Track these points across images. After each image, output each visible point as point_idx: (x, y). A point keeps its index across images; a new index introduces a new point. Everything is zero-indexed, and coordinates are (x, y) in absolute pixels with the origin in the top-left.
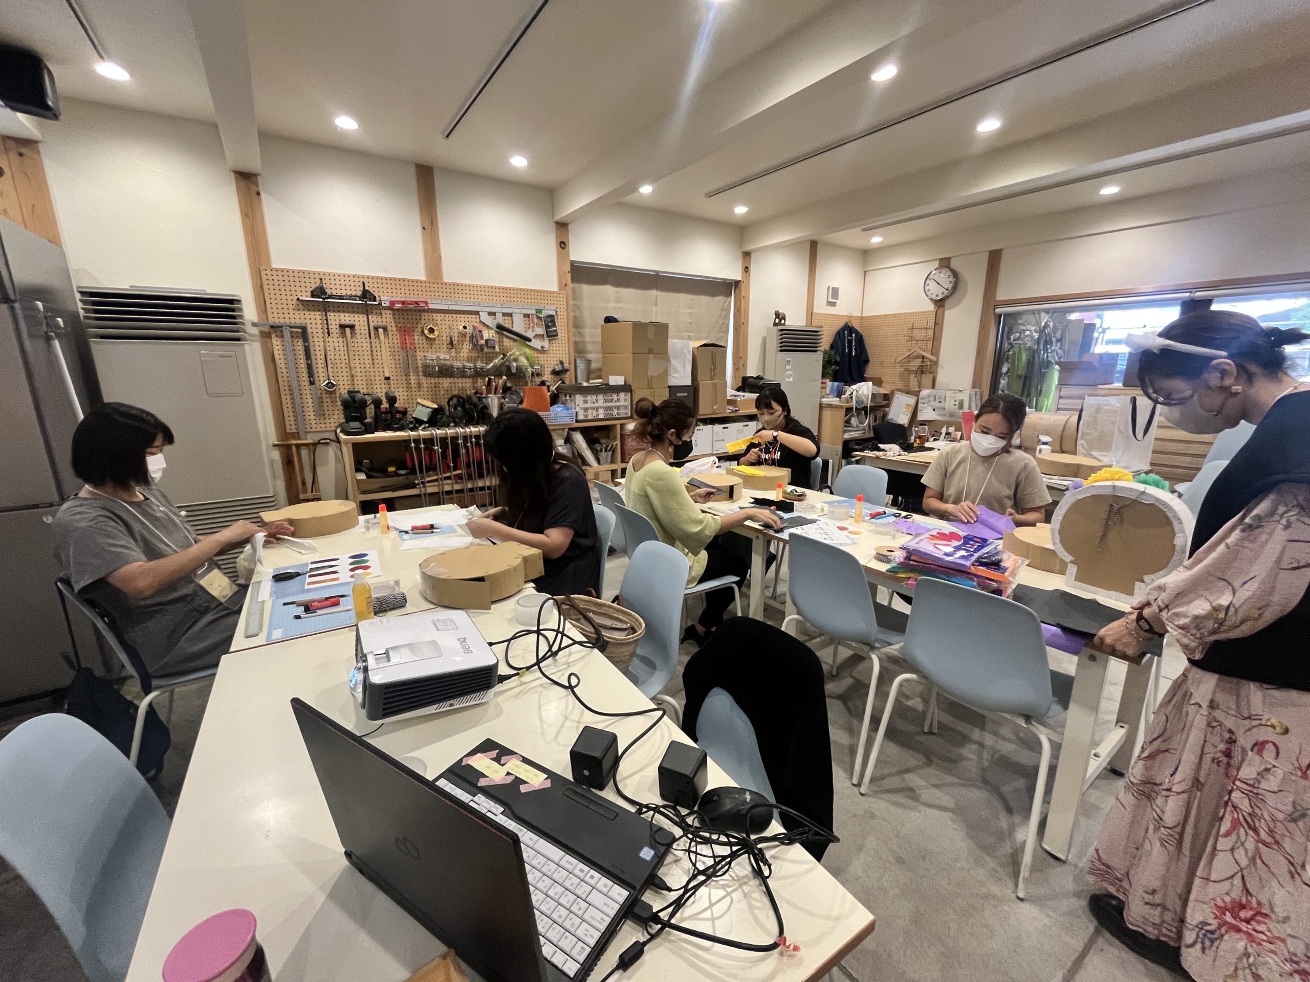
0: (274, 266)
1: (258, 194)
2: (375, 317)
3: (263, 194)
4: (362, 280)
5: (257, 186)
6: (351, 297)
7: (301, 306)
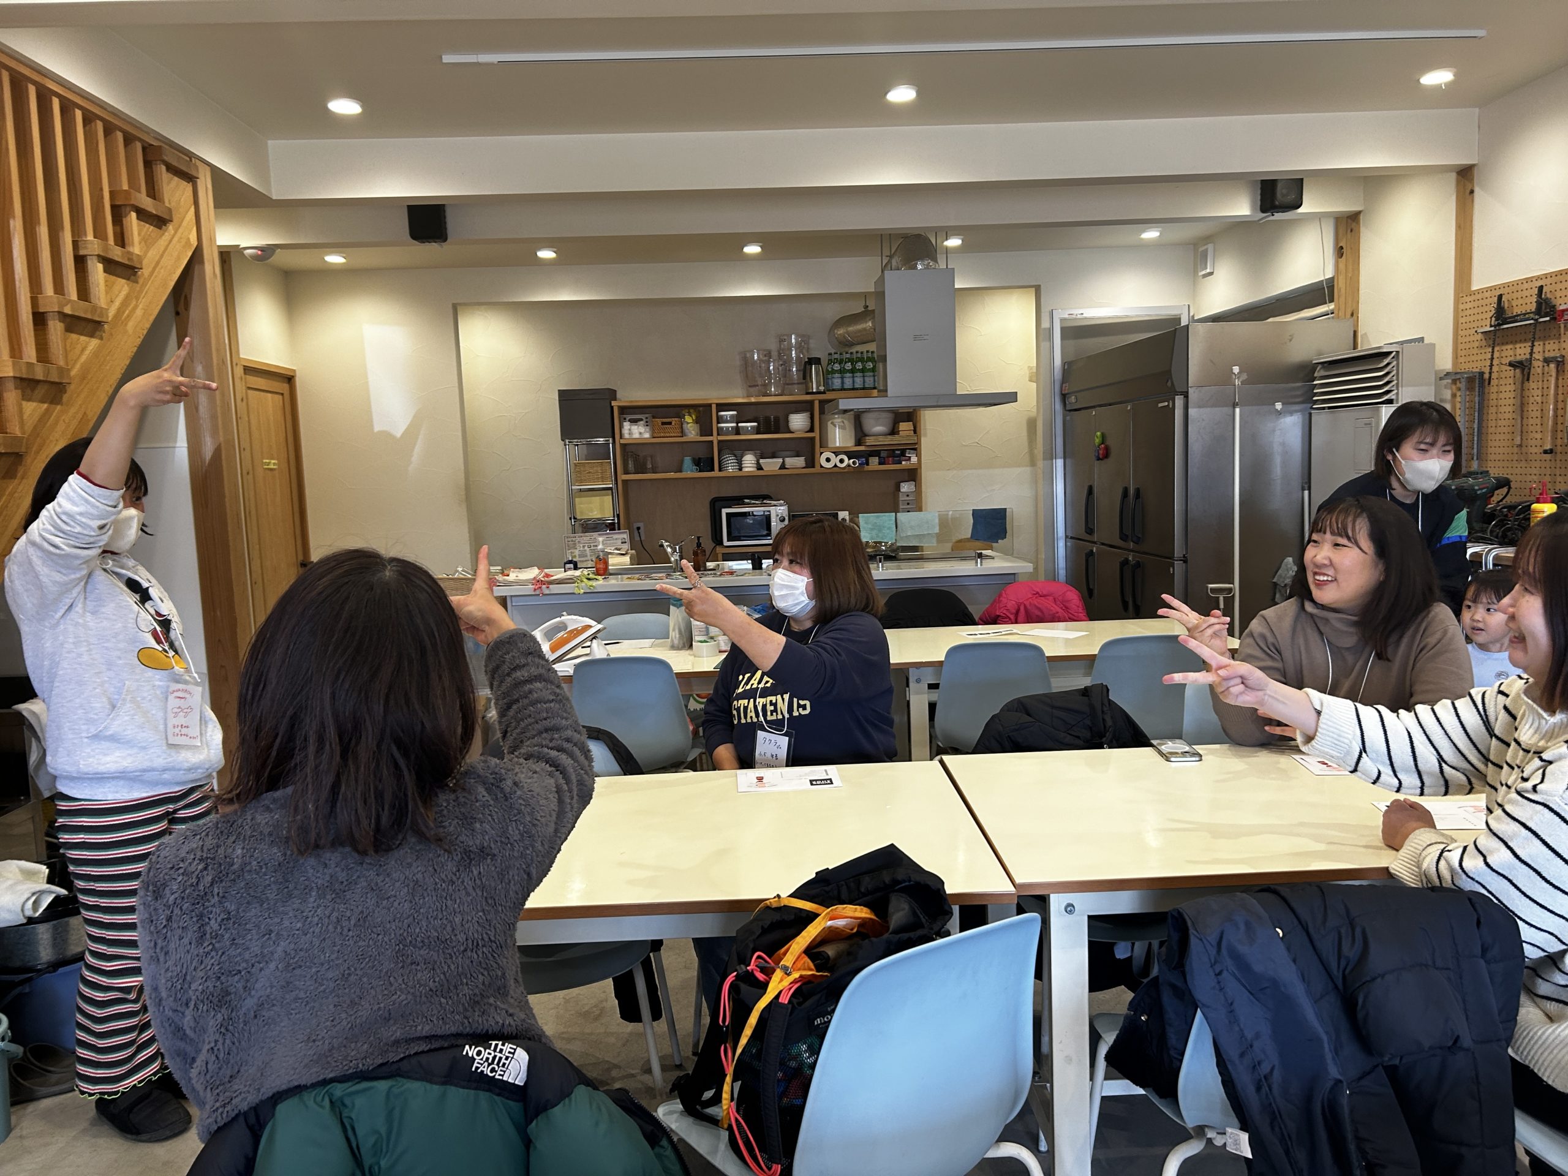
0: (1474, 288)
1: (1472, 192)
2: (1552, 342)
3: (1477, 189)
4: (1539, 284)
5: (1471, 180)
6: (1524, 316)
7: (1484, 343)
